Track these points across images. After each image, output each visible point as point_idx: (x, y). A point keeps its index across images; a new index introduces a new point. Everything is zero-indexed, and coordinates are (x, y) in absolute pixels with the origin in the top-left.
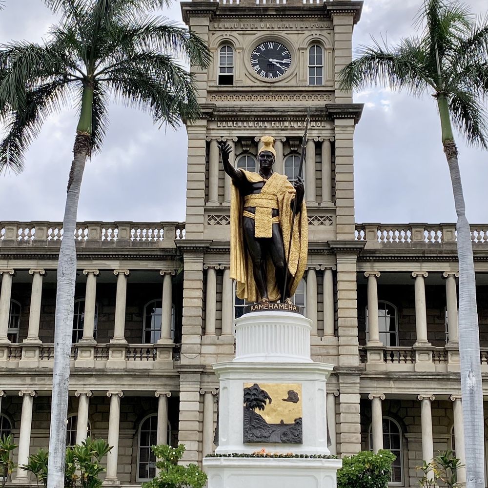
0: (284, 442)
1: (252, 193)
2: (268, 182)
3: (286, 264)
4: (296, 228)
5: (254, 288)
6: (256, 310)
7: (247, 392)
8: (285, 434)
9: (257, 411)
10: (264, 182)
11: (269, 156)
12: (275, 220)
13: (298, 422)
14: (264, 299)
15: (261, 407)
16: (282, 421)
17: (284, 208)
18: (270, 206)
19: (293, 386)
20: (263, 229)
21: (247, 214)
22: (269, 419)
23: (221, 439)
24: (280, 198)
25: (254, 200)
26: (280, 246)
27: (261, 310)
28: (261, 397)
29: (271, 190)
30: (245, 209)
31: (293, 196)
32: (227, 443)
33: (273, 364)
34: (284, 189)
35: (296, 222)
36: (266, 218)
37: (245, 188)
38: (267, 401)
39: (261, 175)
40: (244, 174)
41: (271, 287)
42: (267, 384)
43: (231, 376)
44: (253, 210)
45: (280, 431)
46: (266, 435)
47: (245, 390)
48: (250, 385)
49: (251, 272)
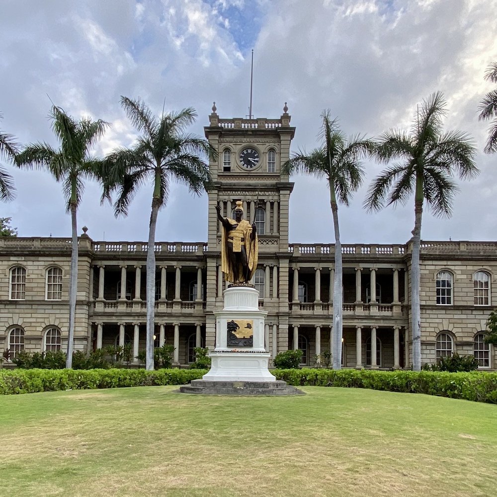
0: (245, 346)
1: (232, 230)
2: (239, 224)
3: (248, 264)
4: (252, 247)
5: (233, 276)
6: (234, 287)
7: (229, 324)
8: (245, 343)
9: (233, 332)
10: (238, 225)
11: (240, 212)
12: (243, 243)
13: (251, 337)
14: (237, 281)
15: (235, 331)
16: (244, 337)
17: (247, 237)
18: (240, 236)
19: (249, 321)
20: (237, 248)
21: (230, 240)
22: (238, 336)
23: (217, 345)
24: (245, 232)
25: (233, 233)
26: (245, 256)
27: (236, 286)
28: (235, 327)
29: (241, 228)
30: (229, 238)
31: (251, 232)
32: (220, 347)
33: (240, 311)
34: (247, 228)
35: (252, 244)
36: (238, 242)
37: (229, 228)
38: (238, 328)
39: (236, 221)
40: (228, 220)
41: (240, 276)
42: (237, 320)
43: (222, 317)
44: (232, 238)
45: (243, 341)
46: (237, 343)
47: (228, 323)
48: (230, 321)
49: (231, 268)
